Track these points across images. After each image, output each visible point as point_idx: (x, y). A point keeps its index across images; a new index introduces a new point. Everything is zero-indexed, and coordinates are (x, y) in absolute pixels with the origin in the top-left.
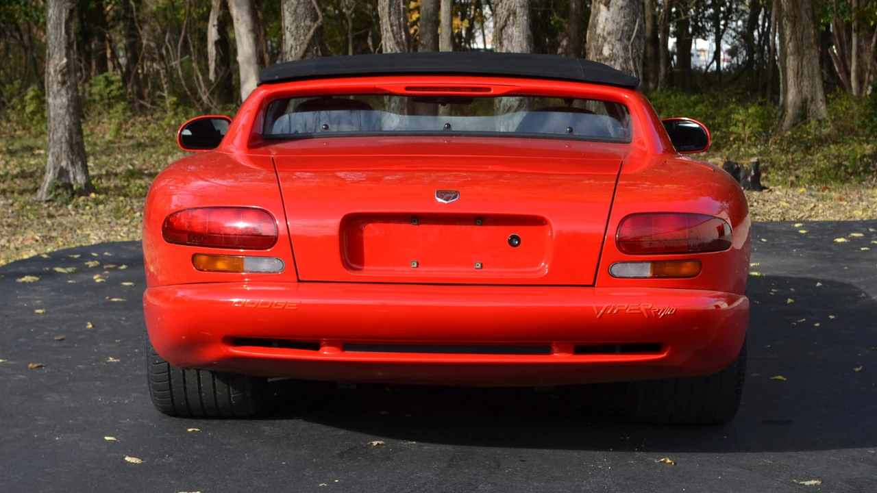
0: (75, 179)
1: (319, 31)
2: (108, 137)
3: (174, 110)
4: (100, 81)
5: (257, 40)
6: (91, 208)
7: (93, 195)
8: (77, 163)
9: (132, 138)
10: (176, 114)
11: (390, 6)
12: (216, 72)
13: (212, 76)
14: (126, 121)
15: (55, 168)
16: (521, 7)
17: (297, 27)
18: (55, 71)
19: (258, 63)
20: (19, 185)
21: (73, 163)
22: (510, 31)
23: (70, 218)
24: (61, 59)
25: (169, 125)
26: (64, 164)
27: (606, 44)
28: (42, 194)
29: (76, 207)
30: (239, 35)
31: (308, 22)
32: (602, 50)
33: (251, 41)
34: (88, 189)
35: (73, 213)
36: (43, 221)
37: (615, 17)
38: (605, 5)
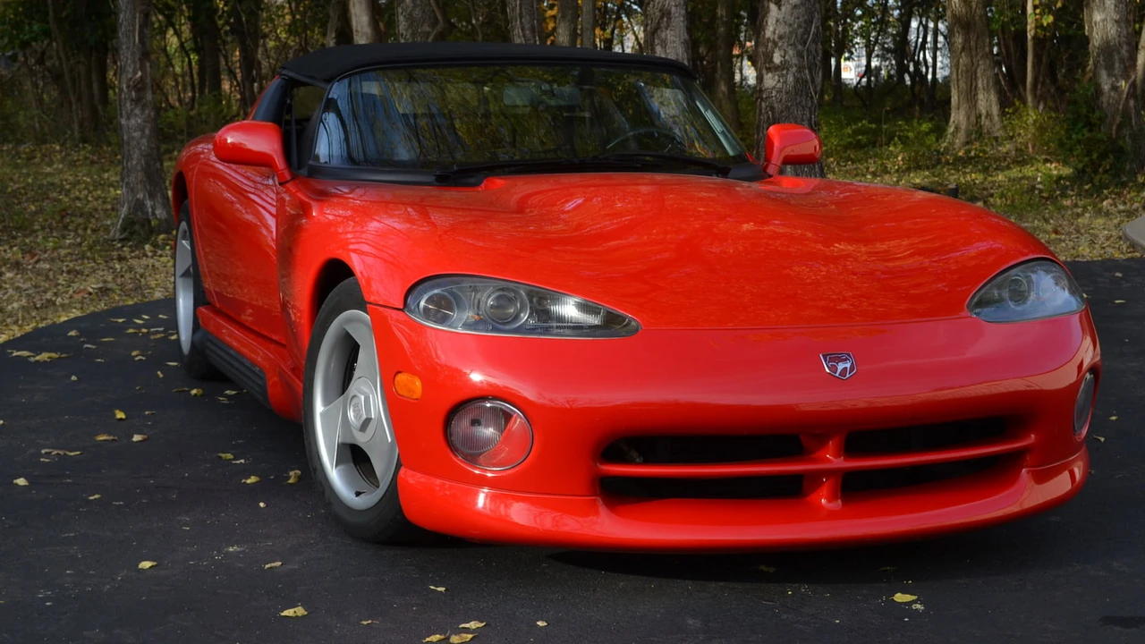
0: (154, 214)
1: (440, 38)
8: (155, 195)
11: (521, 6)
15: (129, 202)
16: (677, 6)
17: (413, 35)
18: (128, 87)
21: (151, 195)
22: (663, 35)
23: (144, 261)
24: (135, 73)
26: (140, 196)
27: (776, 50)
28: (116, 231)
29: (154, 247)
31: (426, 28)
32: (772, 57)
34: (169, 225)
35: (150, 254)
36: (111, 265)
37: (788, 17)
38: (776, 4)
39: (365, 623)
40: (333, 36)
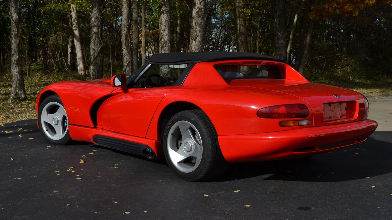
0: (21, 96)
1: (102, 48)
2: (37, 81)
3: (57, 73)
4: (34, 64)
5: (82, 52)
6: (26, 105)
7: (27, 101)
8: (22, 91)
9: (44, 81)
10: (58, 74)
11: (126, 40)
12: (70, 62)
13: (69, 63)
14: (42, 76)
15: (14, 92)
16: (168, 41)
17: (95, 47)
18: (14, 60)
19: (83, 59)
20: (4, 97)
21: (20, 91)
23: (19, 109)
24: (16, 56)
25: (55, 77)
26: (17, 91)
28: (10, 101)
29: (21, 105)
30: (77, 51)
31: (99, 45)
33: (81, 52)
34: (26, 99)
35: (20, 107)
36: (9, 110)
37: (198, 44)
38: (195, 41)
39: (96, 213)
40: (70, 47)
